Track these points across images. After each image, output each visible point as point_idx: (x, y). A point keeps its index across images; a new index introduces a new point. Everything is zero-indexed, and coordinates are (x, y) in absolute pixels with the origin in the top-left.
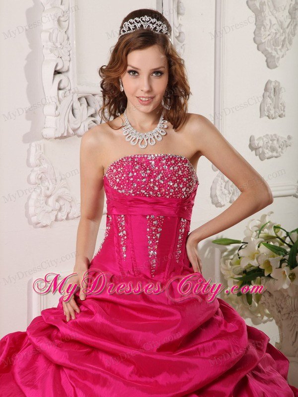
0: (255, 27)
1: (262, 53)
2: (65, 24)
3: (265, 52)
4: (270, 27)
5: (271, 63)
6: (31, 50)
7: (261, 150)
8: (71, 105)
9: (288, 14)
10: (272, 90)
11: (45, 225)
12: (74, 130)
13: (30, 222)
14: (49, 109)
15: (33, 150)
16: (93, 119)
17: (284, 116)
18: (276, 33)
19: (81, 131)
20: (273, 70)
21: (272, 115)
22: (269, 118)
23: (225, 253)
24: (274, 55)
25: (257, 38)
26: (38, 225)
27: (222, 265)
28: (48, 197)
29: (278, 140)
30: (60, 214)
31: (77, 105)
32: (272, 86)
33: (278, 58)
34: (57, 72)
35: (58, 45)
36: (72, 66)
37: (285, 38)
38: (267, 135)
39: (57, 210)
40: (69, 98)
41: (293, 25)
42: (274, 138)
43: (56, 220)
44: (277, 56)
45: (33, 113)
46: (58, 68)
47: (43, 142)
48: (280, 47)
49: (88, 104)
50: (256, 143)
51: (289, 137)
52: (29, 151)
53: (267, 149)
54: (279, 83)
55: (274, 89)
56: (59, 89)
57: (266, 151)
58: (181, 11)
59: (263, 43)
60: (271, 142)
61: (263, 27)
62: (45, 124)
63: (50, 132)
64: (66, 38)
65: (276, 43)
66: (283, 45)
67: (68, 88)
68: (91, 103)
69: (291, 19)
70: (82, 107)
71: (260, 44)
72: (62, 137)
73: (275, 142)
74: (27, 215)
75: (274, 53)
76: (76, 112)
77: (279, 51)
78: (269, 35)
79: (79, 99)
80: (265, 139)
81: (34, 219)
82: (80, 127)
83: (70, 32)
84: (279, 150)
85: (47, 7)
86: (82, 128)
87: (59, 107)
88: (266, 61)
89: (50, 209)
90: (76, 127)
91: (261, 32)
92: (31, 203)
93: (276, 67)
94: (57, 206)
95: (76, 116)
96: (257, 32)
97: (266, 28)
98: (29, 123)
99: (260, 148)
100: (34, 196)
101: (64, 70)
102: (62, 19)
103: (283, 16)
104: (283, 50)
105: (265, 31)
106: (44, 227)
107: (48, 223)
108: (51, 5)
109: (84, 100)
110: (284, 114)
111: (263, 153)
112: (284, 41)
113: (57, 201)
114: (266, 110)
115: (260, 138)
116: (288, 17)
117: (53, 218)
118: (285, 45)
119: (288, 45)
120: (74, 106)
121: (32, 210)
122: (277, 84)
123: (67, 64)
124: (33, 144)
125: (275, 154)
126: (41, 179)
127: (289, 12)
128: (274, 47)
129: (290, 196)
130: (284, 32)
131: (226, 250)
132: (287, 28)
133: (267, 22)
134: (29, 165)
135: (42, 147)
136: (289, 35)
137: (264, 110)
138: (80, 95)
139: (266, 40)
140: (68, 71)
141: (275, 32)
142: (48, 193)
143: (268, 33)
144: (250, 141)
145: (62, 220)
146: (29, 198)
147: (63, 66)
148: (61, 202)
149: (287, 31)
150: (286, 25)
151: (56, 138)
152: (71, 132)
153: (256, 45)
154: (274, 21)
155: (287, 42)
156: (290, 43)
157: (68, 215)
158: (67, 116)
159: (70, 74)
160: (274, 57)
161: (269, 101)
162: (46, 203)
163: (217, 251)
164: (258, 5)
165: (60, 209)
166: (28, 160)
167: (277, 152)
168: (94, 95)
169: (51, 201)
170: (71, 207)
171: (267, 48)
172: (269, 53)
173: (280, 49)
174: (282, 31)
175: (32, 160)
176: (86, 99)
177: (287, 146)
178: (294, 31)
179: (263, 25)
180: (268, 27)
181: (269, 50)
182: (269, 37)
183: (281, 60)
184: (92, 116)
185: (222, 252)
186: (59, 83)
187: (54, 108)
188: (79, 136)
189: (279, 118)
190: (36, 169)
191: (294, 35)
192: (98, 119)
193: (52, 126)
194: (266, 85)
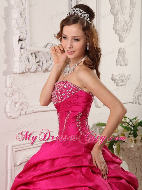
0: (114, 22)
1: (117, 35)
2: (24, 16)
3: (118, 34)
4: (121, 23)
5: (121, 40)
6: (6, 28)
7: (117, 81)
8: (27, 57)
9: (129, 17)
11: (14, 117)
12: (29, 69)
13: (7, 116)
14: (16, 59)
15: (8, 79)
16: (38, 64)
17: (127, 65)
19: (32, 70)
20: (122, 43)
21: (122, 64)
22: (120, 66)
23: (101, 130)
24: (122, 36)
25: (115, 28)
26: (11, 118)
28: (16, 103)
29: (124, 76)
30: (22, 112)
31: (30, 57)
32: (122, 51)
33: (125, 37)
34: (20, 40)
35: (20, 26)
36: (28, 37)
37: (127, 28)
38: (120, 74)
39: (20, 110)
40: (26, 53)
41: (131, 22)
42: (123, 75)
43: (20, 115)
44: (124, 36)
45: (8, 61)
46: (21, 38)
47: (13, 75)
48: (125, 32)
49: (36, 57)
50: (115, 77)
51: (129, 75)
52: (6, 80)
53: (120, 81)
55: (123, 52)
56: (21, 48)
57: (119, 82)
59: (118, 30)
60: (121, 77)
61: (117, 22)
62: (14, 66)
63: (17, 70)
64: (24, 23)
65: (123, 30)
66: (126, 32)
67: (26, 48)
68: (37, 56)
69: (130, 19)
70: (33, 58)
71: (116, 31)
72: (23, 73)
73: (123, 77)
75: (123, 35)
76: (30, 60)
77: (125, 34)
78: (120, 26)
79: (31, 54)
80: (119, 76)
81: (9, 115)
82: (31, 68)
83: (26, 20)
84: (125, 81)
85: (15, 7)
86: (33, 68)
87: (21, 58)
88: (119, 39)
89: (17, 109)
90: (30, 68)
91: (117, 25)
92: (7, 106)
93: (124, 41)
94: (21, 108)
95: (30, 62)
96: (115, 25)
97: (119, 23)
98: (6, 65)
99: (116, 80)
100: (9, 103)
101: (23, 39)
102: (22, 13)
103: (126, 18)
104: (127, 34)
105: (119, 24)
106: (14, 118)
107: (16, 116)
108: (17, 6)
109: (34, 54)
110: (127, 64)
111: (118, 83)
112: (127, 29)
113: (21, 105)
114: (119, 62)
115: (116, 75)
116: (129, 18)
117: (19, 114)
118: (127, 32)
119: (129, 32)
120: (29, 57)
121: (8, 110)
122: (124, 50)
123: (25, 36)
124: (8, 76)
126: (12, 94)
127: (129, 16)
128: (122, 32)
129: (130, 103)
130: (127, 25)
131: (102, 129)
132: (128, 23)
133: (119, 20)
134: (6, 87)
135: (13, 78)
136: (129, 27)
137: (118, 62)
138: (32, 52)
139: (119, 28)
140: (25, 39)
141: (123, 25)
142: (16, 101)
143: (120, 25)
144: (112, 76)
145: (23, 115)
146: (6, 104)
147: (23, 37)
148: (23, 106)
149: (128, 25)
150: (128, 22)
151: (20, 73)
152: (27, 70)
153: (114, 31)
154: (123, 20)
155: (128, 30)
156: (130, 30)
157: (26, 112)
158: (25, 62)
159: (27, 41)
160: (123, 37)
161: (120, 57)
162: (15, 106)
163: (98, 129)
165: (22, 110)
166: (6, 84)
168: (39, 52)
169: (17, 105)
170: (28, 108)
171: (119, 33)
172: (120, 35)
173: (125, 33)
174: (126, 25)
175: (8, 85)
176: (35, 54)
177: (128, 79)
178: (131, 25)
179: (118, 21)
180: (120, 23)
181: (121, 33)
182: (121, 28)
184: (38, 62)
185: (100, 130)
186: (21, 46)
187: (19, 58)
188: (31, 72)
189: (125, 66)
190: (10, 89)
191: (131, 27)
192: (41, 64)
193: (18, 67)
194: (119, 50)
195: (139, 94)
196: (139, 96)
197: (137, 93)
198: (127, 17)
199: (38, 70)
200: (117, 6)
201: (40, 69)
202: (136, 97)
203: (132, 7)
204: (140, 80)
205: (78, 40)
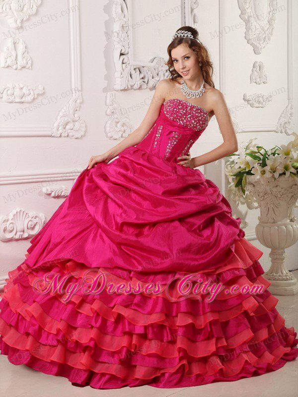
0: (246, 30)
1: (251, 45)
2: (126, 29)
5: (256, 51)
6: (107, 43)
7: (251, 102)
8: (130, 72)
10: (258, 67)
12: (132, 86)
13: (107, 136)
14: (118, 74)
15: (108, 96)
16: (143, 80)
18: (259, 34)
19: (135, 87)
21: (258, 82)
22: (256, 84)
23: (228, 163)
25: (247, 36)
26: (112, 138)
27: (226, 170)
28: (118, 123)
30: (124, 134)
31: (133, 72)
32: (257, 65)
33: (261, 48)
34: (122, 54)
35: (122, 39)
36: (130, 51)
37: (265, 37)
40: (129, 67)
41: (271, 29)
42: (260, 95)
43: (122, 137)
45: (108, 77)
46: (122, 52)
47: (114, 92)
48: (262, 42)
49: (140, 72)
50: (248, 98)
51: (270, 96)
52: (106, 97)
53: (255, 102)
54: (262, 63)
55: (260, 66)
56: (123, 63)
58: (196, 20)
59: (251, 39)
60: (258, 98)
61: (250, 30)
62: (115, 82)
63: (118, 87)
64: (127, 36)
65: (259, 39)
66: (264, 41)
67: (128, 63)
68: (142, 71)
69: (270, 25)
70: (136, 73)
71: (249, 40)
72: (125, 90)
73: (261, 98)
74: (105, 132)
75: (258, 45)
76: (133, 76)
77: (262, 44)
78: (254, 35)
79: (134, 69)
80: (253, 96)
81: (109, 135)
83: (129, 32)
84: (264, 103)
85: (117, 19)
86: (136, 85)
87: (123, 73)
88: (254, 50)
89: (118, 130)
90: (133, 84)
91: (249, 33)
92: (108, 125)
93: (260, 54)
94: (123, 129)
95: (133, 78)
96: (247, 33)
98: (107, 81)
99: (250, 100)
100: (109, 122)
101: (125, 53)
102: (125, 26)
104: (264, 44)
105: (252, 32)
107: (117, 137)
109: (137, 70)
110: (266, 82)
112: (265, 38)
113: (122, 126)
114: (254, 79)
115: (250, 95)
116: (268, 24)
117: (120, 136)
118: (266, 41)
119: (268, 41)
121: (108, 129)
123: (127, 50)
124: (108, 93)
125: (261, 105)
126: (113, 113)
127: (268, 21)
130: (265, 33)
131: (229, 161)
132: (267, 30)
133: (253, 27)
134: (106, 105)
135: (114, 95)
136: (268, 34)
138: (135, 67)
139: (253, 37)
140: (128, 54)
142: (117, 121)
144: (244, 96)
146: (106, 123)
147: (125, 51)
148: (125, 128)
149: (267, 32)
151: (121, 90)
152: (130, 87)
153: (247, 41)
155: (267, 38)
156: (269, 39)
158: (128, 78)
160: (258, 48)
161: (256, 73)
162: (116, 126)
164: (247, 17)
165: (124, 132)
166: (106, 102)
167: (262, 104)
168: (143, 67)
169: (119, 125)
171: (253, 42)
172: (255, 45)
174: (263, 32)
175: (108, 102)
176: (139, 69)
177: (269, 101)
178: (272, 32)
180: (254, 30)
183: (263, 50)
184: (142, 78)
185: (226, 162)
186: (123, 61)
187: (120, 73)
188: (135, 90)
189: (263, 84)
190: (110, 107)
191: (272, 35)
192: (146, 80)
193: (119, 84)
194: (254, 65)
195: (287, 121)
196: (286, 123)
197: (282, 119)
198: (264, 23)
199: (143, 86)
200: (249, 10)
201: (145, 86)
202: (281, 125)
203: (272, 9)
204: (289, 103)
205: (188, 58)
